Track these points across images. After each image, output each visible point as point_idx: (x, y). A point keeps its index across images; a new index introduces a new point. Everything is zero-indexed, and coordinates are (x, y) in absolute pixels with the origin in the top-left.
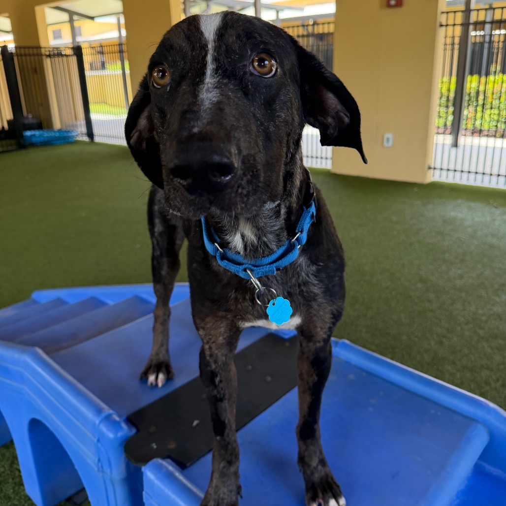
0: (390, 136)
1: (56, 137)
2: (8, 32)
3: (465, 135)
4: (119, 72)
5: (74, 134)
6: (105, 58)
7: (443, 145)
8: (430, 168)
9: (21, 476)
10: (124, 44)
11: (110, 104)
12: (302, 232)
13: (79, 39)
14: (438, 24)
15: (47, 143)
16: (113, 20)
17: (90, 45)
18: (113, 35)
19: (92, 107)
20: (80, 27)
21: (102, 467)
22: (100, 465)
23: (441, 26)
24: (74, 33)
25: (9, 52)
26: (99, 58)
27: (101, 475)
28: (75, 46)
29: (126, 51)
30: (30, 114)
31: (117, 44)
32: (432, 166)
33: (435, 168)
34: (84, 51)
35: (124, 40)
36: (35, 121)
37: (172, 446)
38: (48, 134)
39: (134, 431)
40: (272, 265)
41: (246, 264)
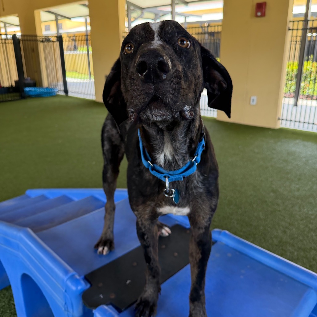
0: (254, 98)
1: (45, 92)
2: (17, 26)
3: (302, 99)
4: (85, 53)
5: (55, 91)
6: (77, 43)
7: (288, 104)
8: (279, 119)
9: (15, 309)
10: (89, 35)
11: (79, 72)
12: (197, 155)
13: (61, 31)
14: (287, 28)
15: (39, 96)
16: (82, 20)
17: (68, 35)
18: (82, 29)
19: (67, 74)
20: (61, 24)
21: (67, 308)
22: (66, 306)
23: (289, 29)
24: (58, 27)
25: (17, 38)
26: (73, 43)
27: (66, 313)
28: (58, 36)
29: (90, 40)
30: (29, 77)
31: (85, 35)
32: (281, 118)
33: (282, 119)
34: (64, 39)
35: (89, 33)
36: (32, 82)
37: (113, 296)
38: (40, 90)
39: (89, 286)
40: (180, 175)
41: (166, 173)
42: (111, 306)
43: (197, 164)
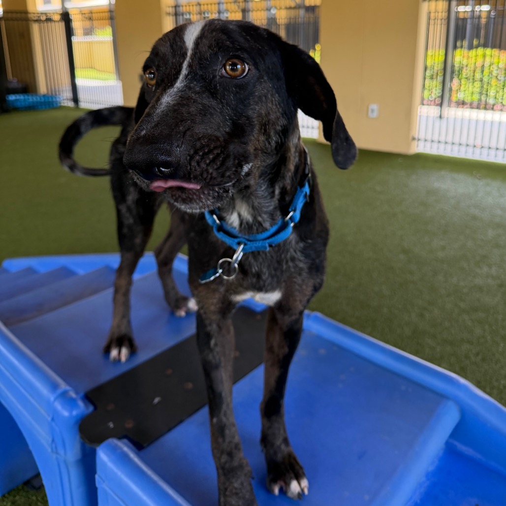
0: (374, 107)
1: (41, 102)
3: (449, 106)
5: (58, 99)
7: (427, 117)
8: (414, 139)
10: (114, 11)
11: (99, 70)
12: (295, 211)
13: (68, 5)
17: (81, 11)
19: (77, 72)
21: (56, 448)
22: (54, 446)
23: (424, 1)
26: (88, 24)
27: (54, 456)
28: (63, 12)
30: (15, 78)
32: (416, 137)
33: (419, 140)
34: (72, 17)
35: (113, 7)
36: (20, 86)
37: (129, 425)
38: (33, 99)
39: (91, 408)
40: (265, 241)
41: (241, 237)
42: (125, 441)
43: (292, 225)
